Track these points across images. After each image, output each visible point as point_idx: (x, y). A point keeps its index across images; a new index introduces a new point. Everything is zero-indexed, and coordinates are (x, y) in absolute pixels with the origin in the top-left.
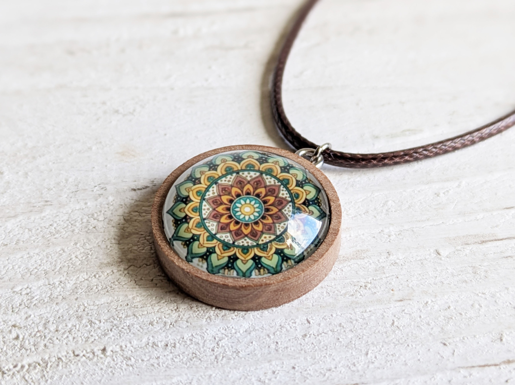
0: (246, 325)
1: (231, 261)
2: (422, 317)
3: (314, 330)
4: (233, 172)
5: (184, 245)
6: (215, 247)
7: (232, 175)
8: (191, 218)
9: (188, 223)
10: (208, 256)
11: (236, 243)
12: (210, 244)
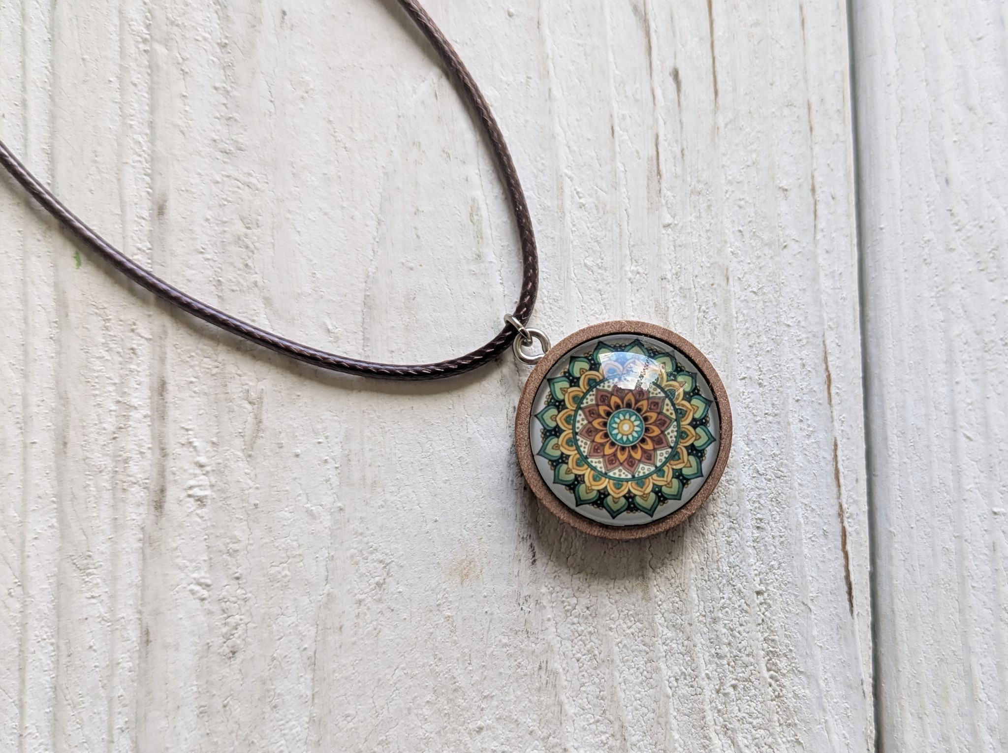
0: (742, 444)
1: (694, 452)
2: (749, 261)
3: (755, 375)
4: (575, 438)
5: (664, 503)
6: (673, 469)
7: (578, 440)
8: (629, 492)
9: (635, 495)
10: (684, 478)
11: (672, 445)
12: (669, 474)
